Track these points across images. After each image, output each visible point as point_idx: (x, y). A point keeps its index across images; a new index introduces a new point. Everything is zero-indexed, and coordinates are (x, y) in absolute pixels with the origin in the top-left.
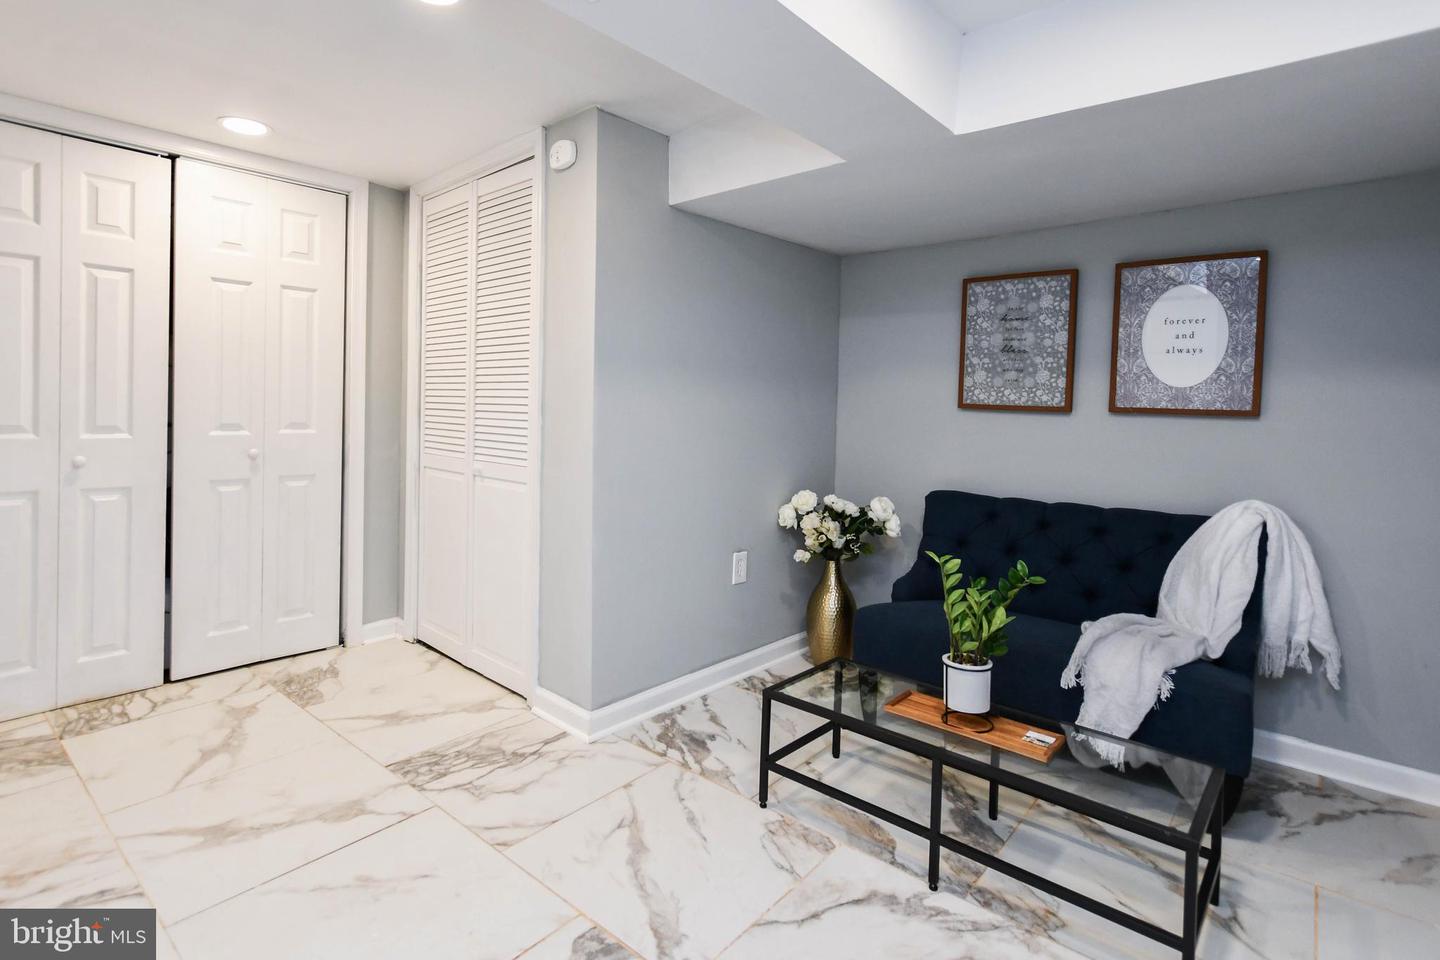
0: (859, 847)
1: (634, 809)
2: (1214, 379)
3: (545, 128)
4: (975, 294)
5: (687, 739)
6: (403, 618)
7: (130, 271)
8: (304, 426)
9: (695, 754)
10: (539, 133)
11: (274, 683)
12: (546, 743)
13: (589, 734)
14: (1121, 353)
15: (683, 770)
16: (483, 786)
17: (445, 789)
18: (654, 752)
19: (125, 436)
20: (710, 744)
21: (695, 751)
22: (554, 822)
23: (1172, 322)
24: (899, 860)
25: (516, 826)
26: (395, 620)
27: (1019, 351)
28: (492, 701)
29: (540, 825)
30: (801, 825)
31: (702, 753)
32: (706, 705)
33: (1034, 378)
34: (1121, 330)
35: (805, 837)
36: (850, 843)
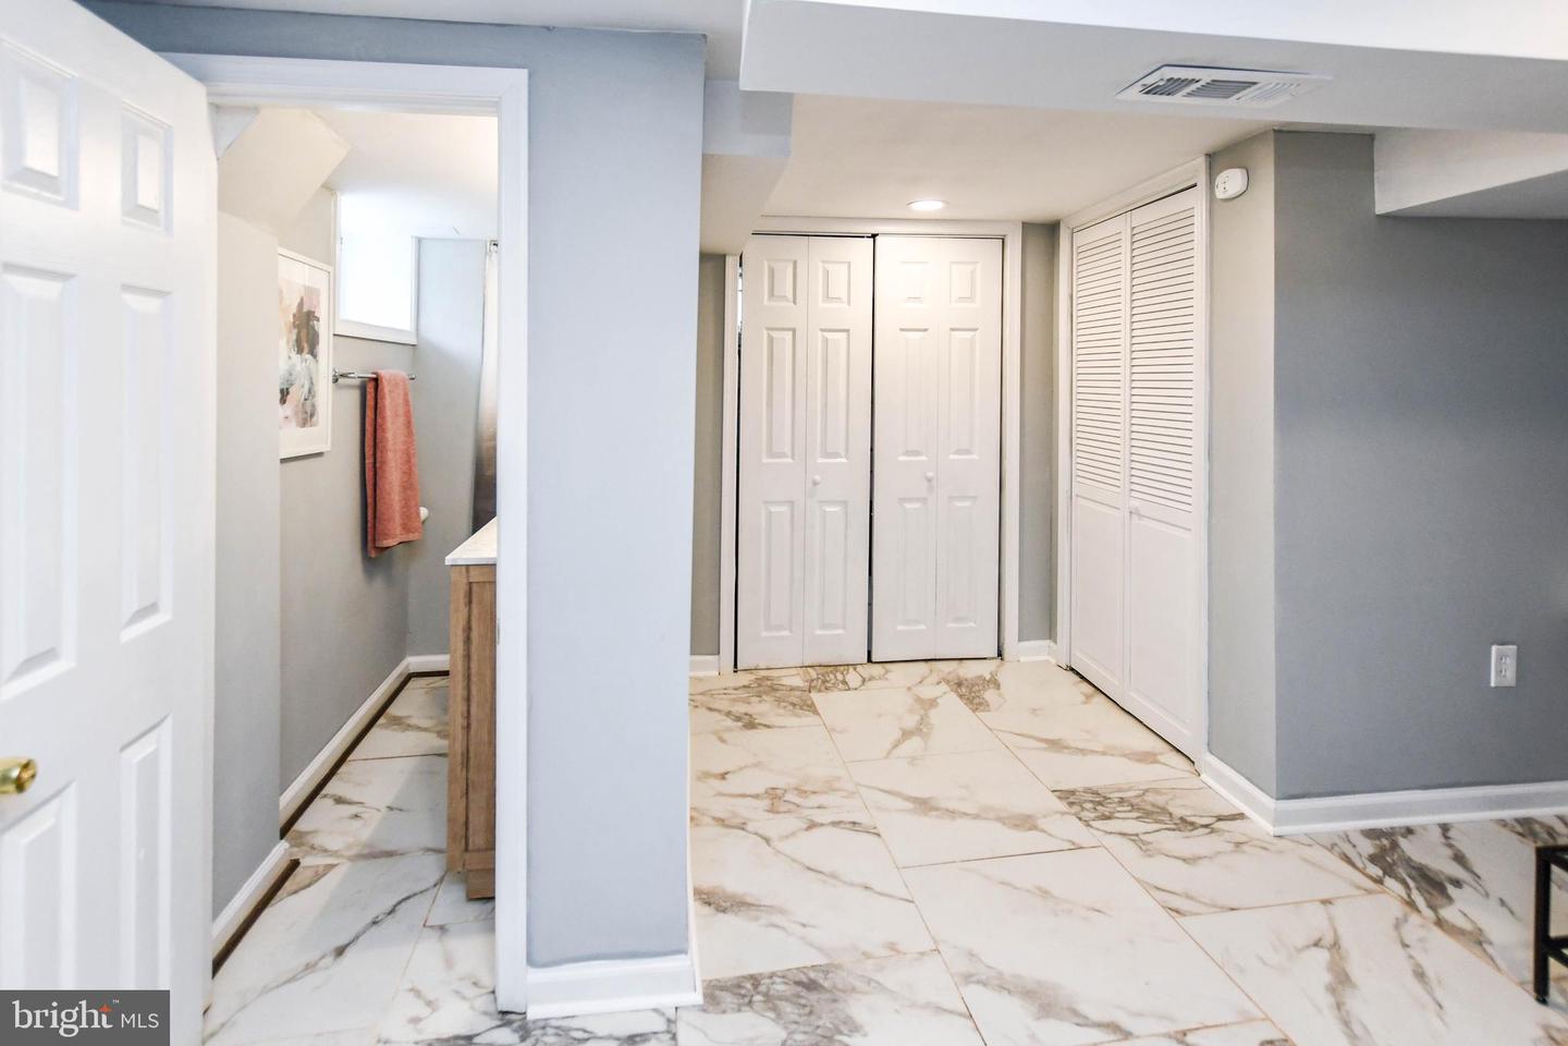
1: (1335, 931)
3: (1209, 155)
5: (1415, 873)
6: (1056, 642)
7: (848, 331)
8: (968, 452)
9: (1428, 896)
10: (1201, 162)
11: (948, 682)
12: (1220, 819)
13: (1274, 826)
15: (1408, 909)
16: (1151, 843)
17: (1111, 833)
18: (1364, 874)
19: (844, 460)
20: (1451, 889)
21: (1429, 893)
22: (1233, 909)
25: (1189, 897)
26: (1048, 642)
28: (1155, 755)
29: (1215, 906)
31: (1439, 900)
32: (1447, 838)
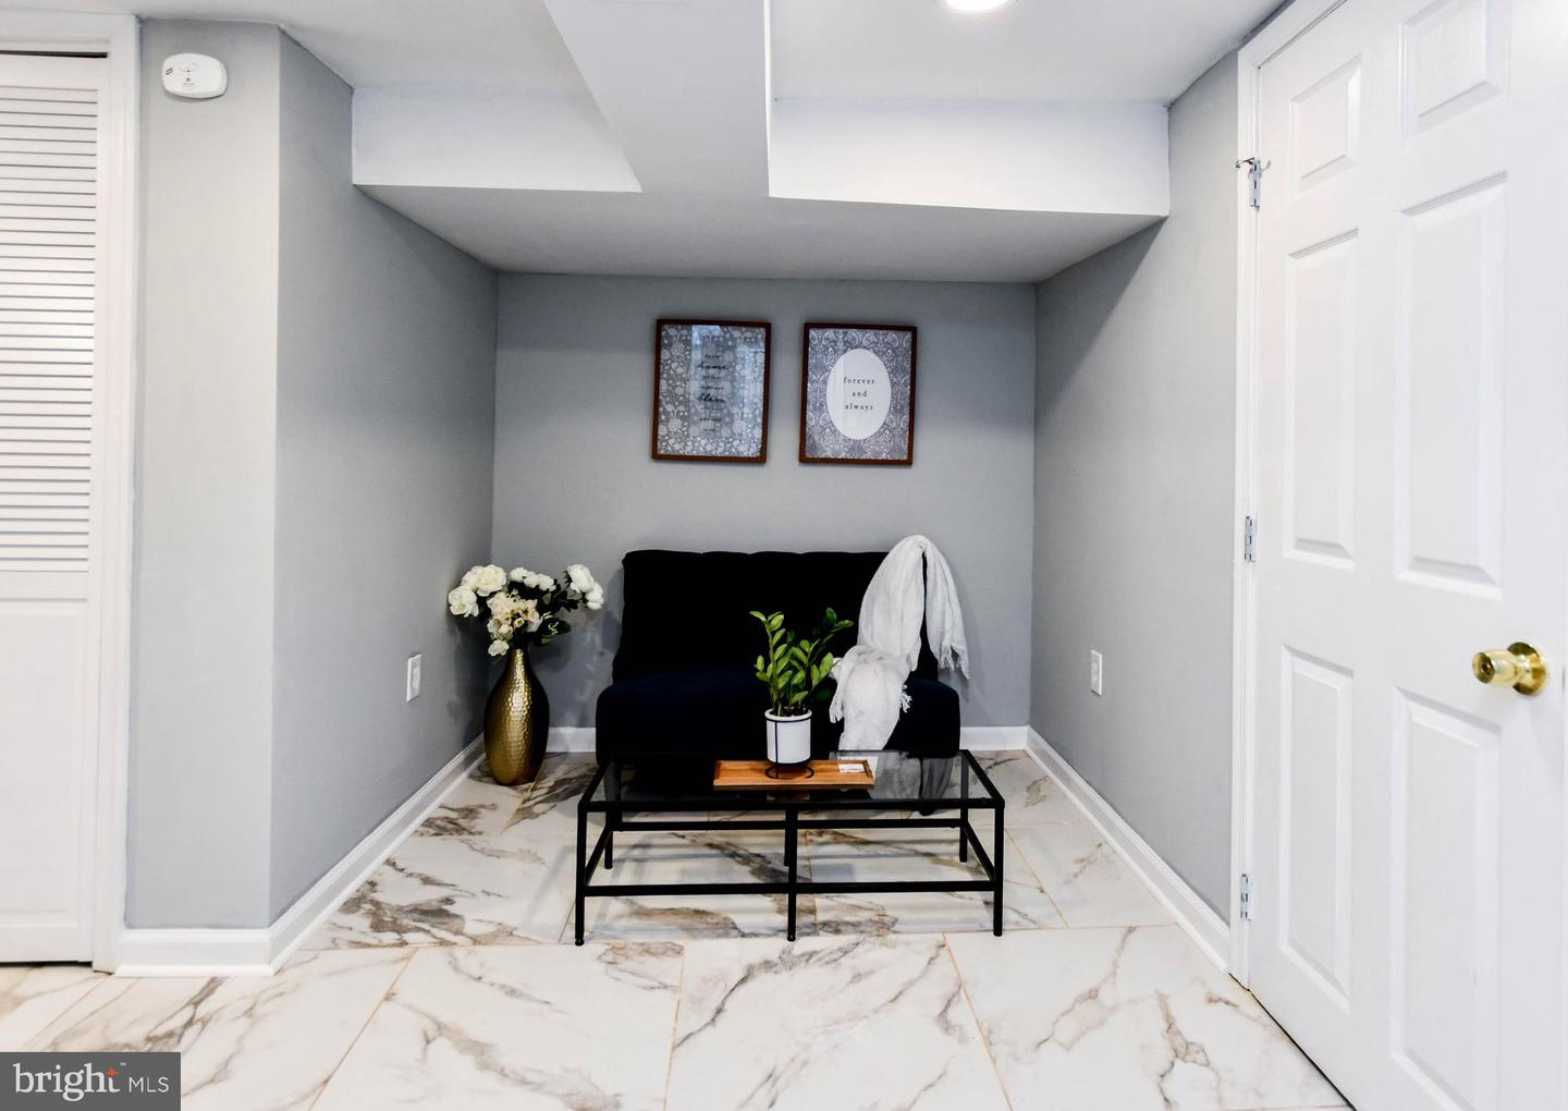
0: (706, 936)
1: (426, 1015)
2: (879, 434)
4: (668, 335)
5: (416, 916)
9: (444, 925)
12: (195, 1001)
13: (261, 964)
14: (810, 407)
15: (445, 947)
20: (451, 909)
21: (441, 922)
22: (325, 1082)
23: (850, 381)
24: (747, 931)
27: (717, 400)
29: (303, 1096)
30: (634, 943)
31: (452, 921)
32: (400, 870)
33: (731, 428)
34: (809, 385)
35: (647, 950)
36: (694, 937)
